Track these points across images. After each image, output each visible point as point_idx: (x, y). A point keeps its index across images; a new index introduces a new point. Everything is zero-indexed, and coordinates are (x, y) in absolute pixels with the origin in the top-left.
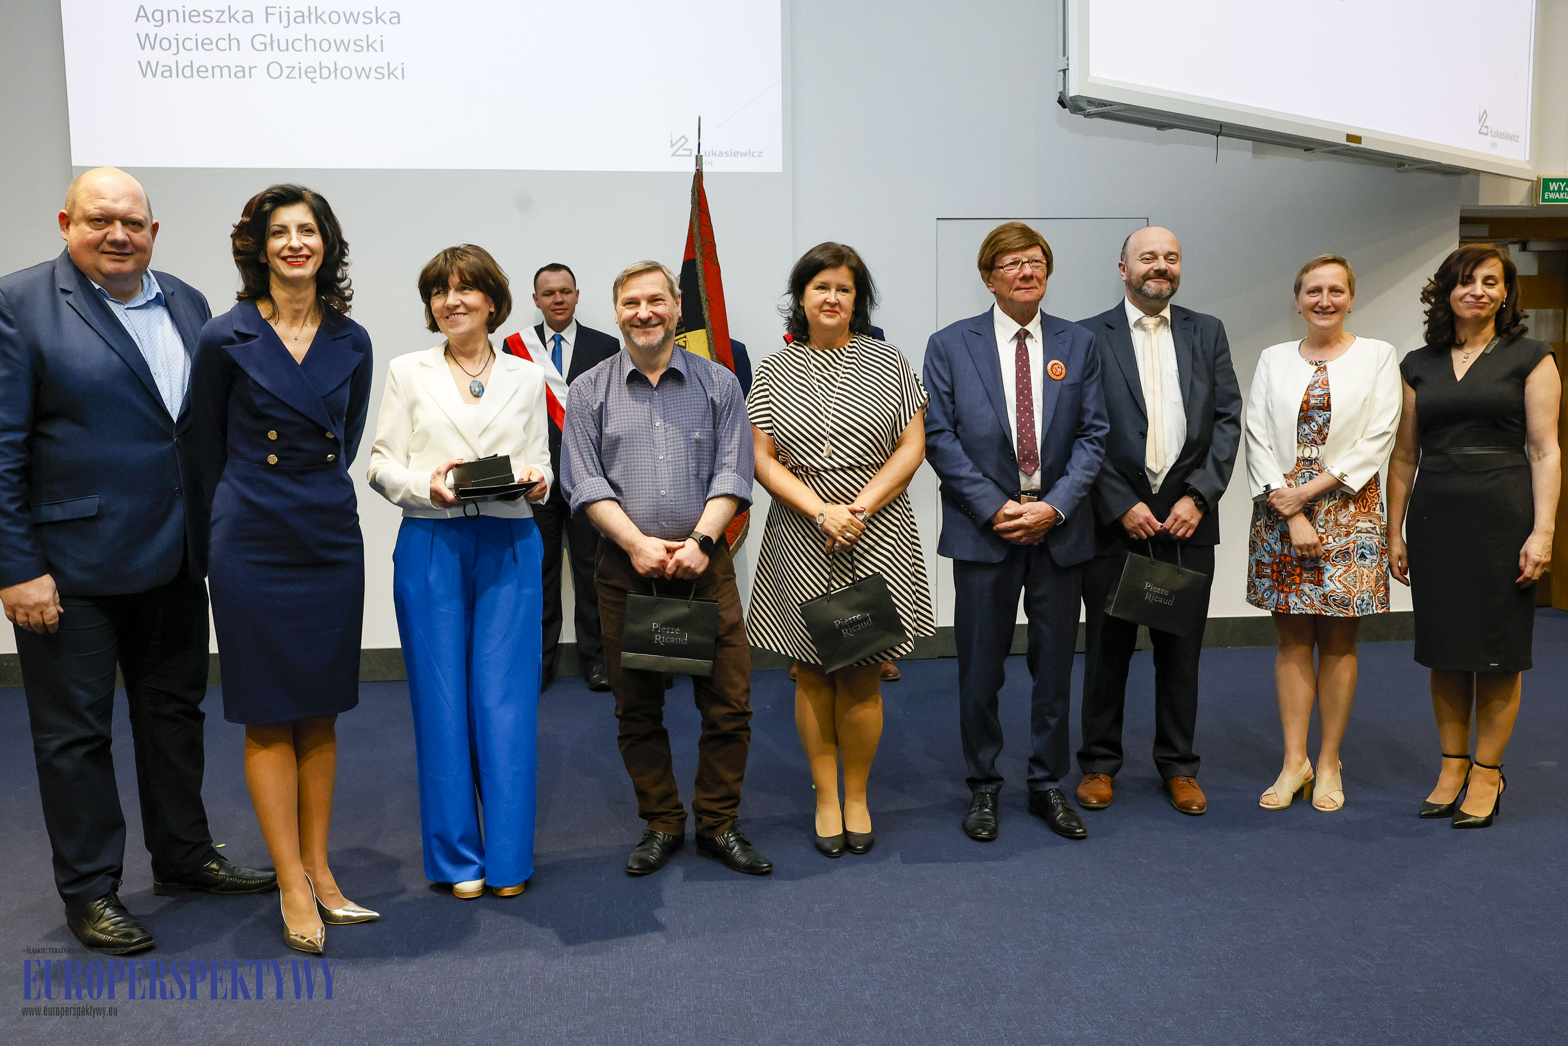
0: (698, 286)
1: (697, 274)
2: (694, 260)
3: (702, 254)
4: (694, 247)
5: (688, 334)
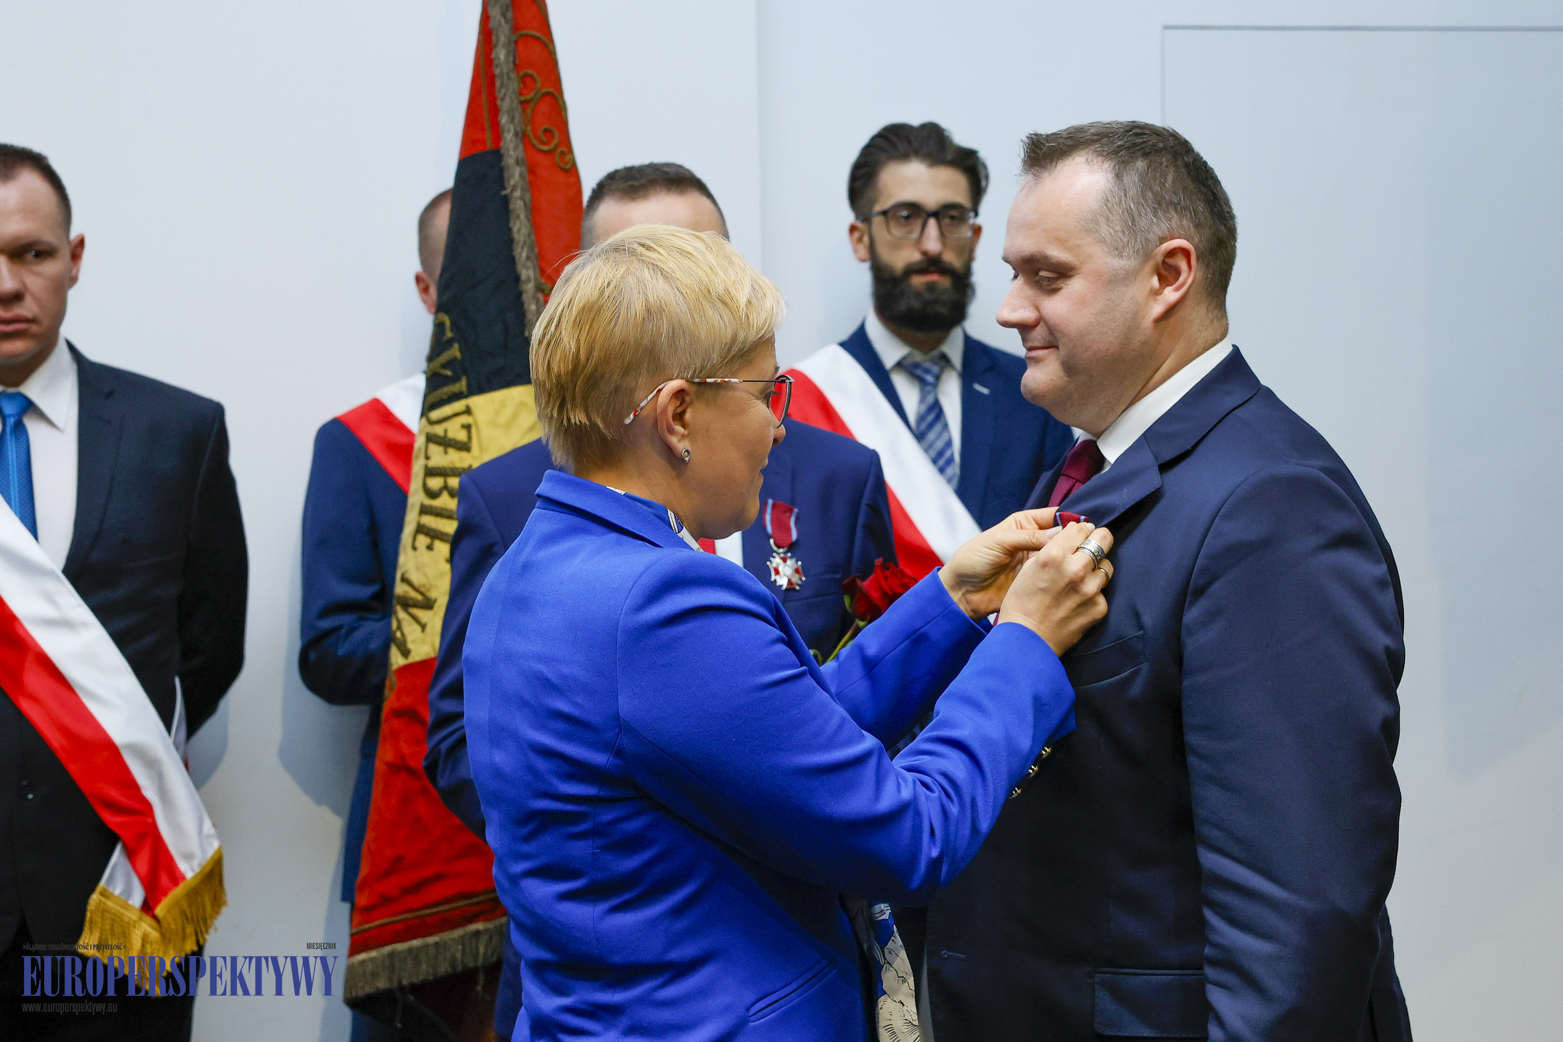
0: (509, 242)
1: (506, 200)
2: (497, 154)
3: (523, 137)
4: (495, 111)
5: (476, 402)
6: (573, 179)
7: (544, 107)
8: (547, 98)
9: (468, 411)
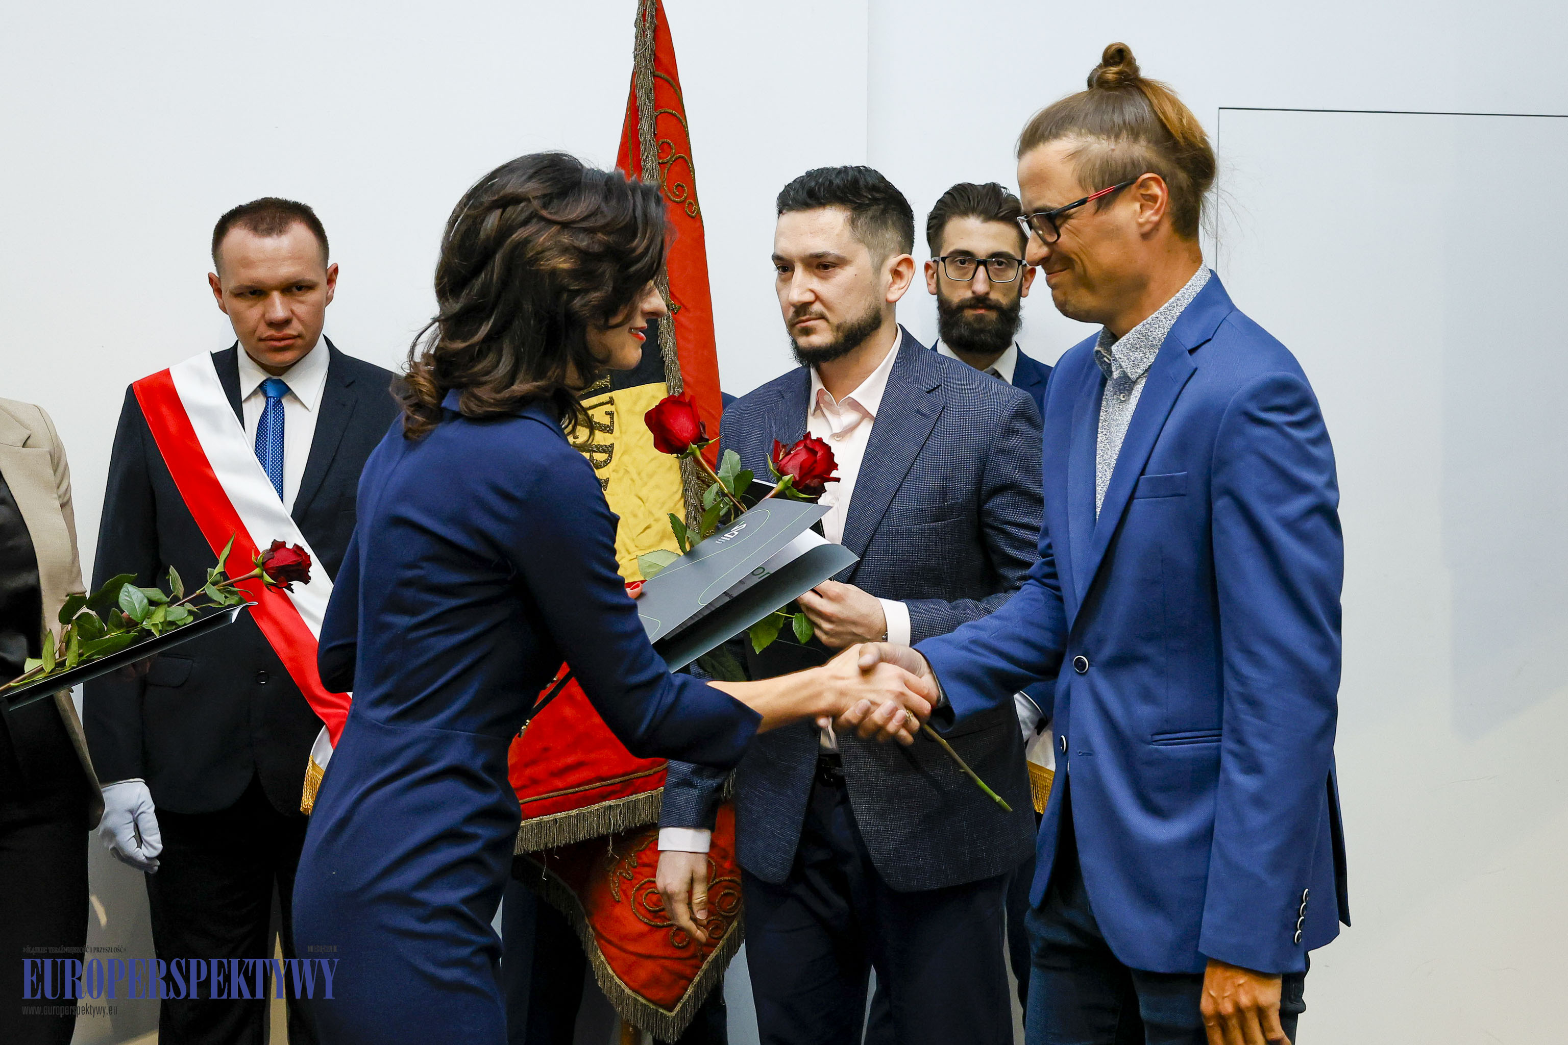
4: (639, 169)
5: (617, 394)
6: (698, 224)
7: (677, 169)
8: (680, 161)
9: (611, 402)
